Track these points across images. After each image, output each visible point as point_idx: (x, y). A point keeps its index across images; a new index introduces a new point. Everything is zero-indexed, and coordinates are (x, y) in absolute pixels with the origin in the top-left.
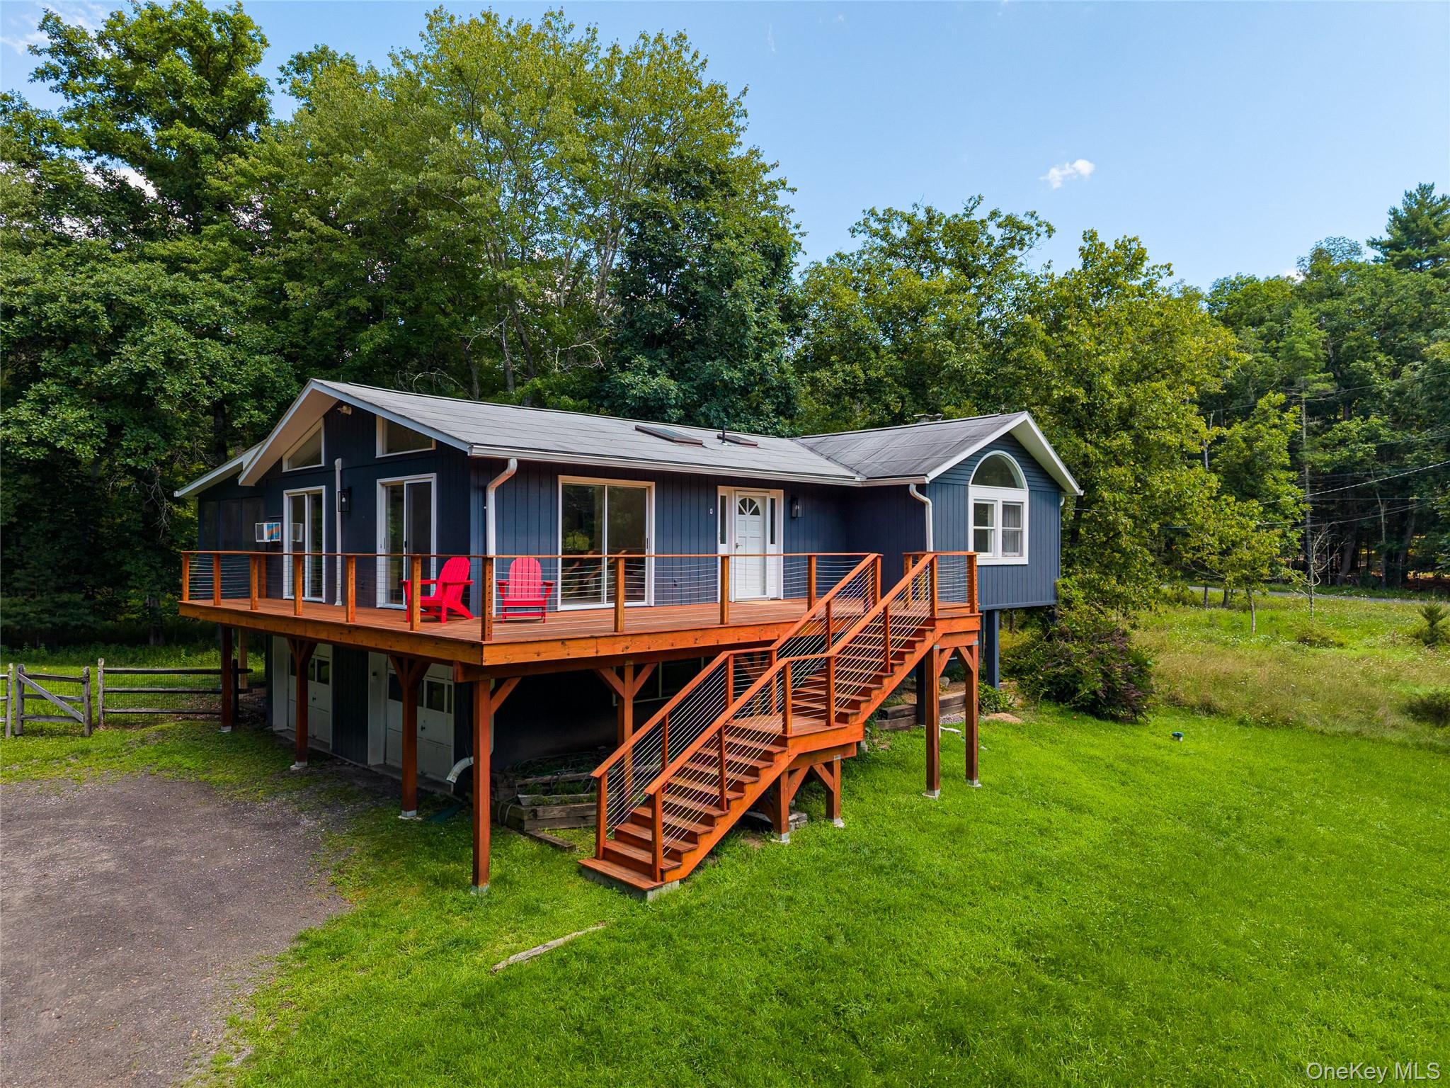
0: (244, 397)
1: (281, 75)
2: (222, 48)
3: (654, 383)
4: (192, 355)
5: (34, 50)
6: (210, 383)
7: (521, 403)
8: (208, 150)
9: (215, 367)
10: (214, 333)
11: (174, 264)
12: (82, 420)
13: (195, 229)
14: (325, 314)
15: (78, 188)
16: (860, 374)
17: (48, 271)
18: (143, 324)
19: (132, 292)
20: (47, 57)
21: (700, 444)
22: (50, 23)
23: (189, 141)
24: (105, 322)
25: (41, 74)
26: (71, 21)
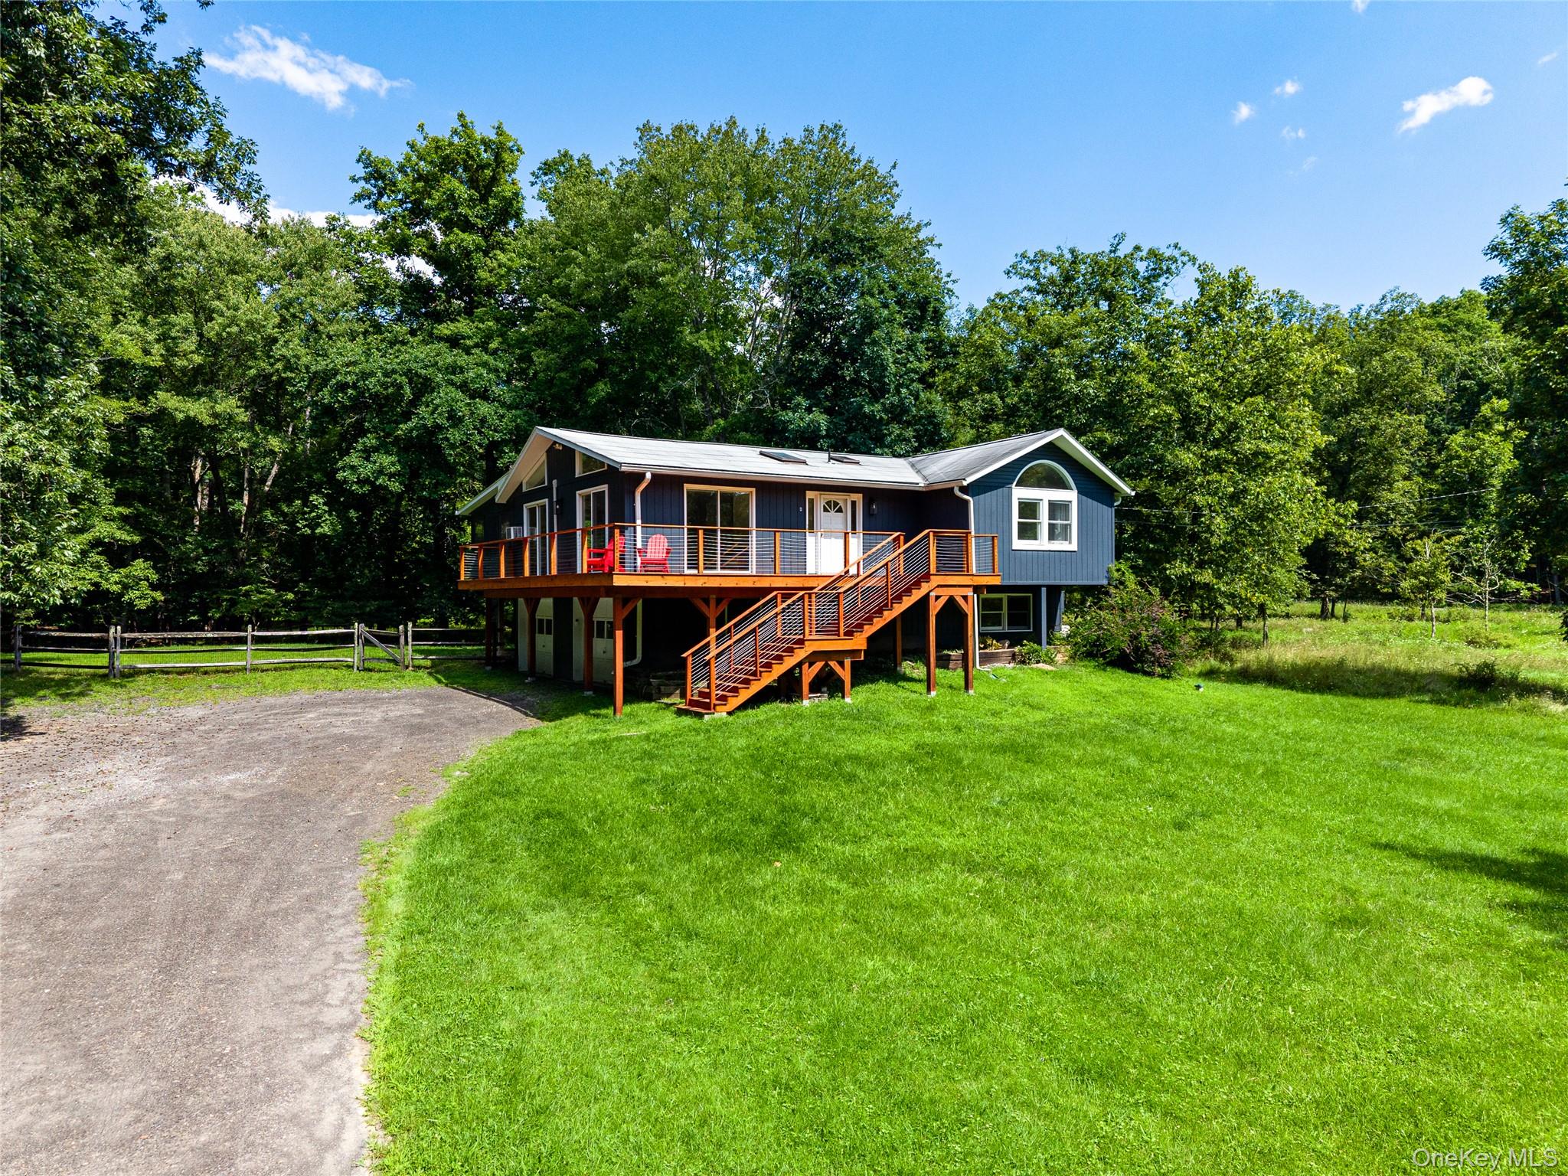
0: (504, 442)
1: (533, 179)
2: (487, 166)
3: (808, 418)
4: (467, 412)
5: (354, 180)
6: (480, 433)
7: (709, 440)
8: (478, 248)
9: (483, 421)
10: (484, 395)
11: (454, 341)
12: (393, 464)
13: (469, 312)
14: (563, 375)
15: (387, 286)
16: (998, 401)
17: (368, 354)
18: (432, 391)
19: (426, 367)
20: (362, 183)
21: (804, 462)
22: (365, 159)
23: (464, 244)
24: (407, 390)
25: (359, 197)
26: (378, 153)
